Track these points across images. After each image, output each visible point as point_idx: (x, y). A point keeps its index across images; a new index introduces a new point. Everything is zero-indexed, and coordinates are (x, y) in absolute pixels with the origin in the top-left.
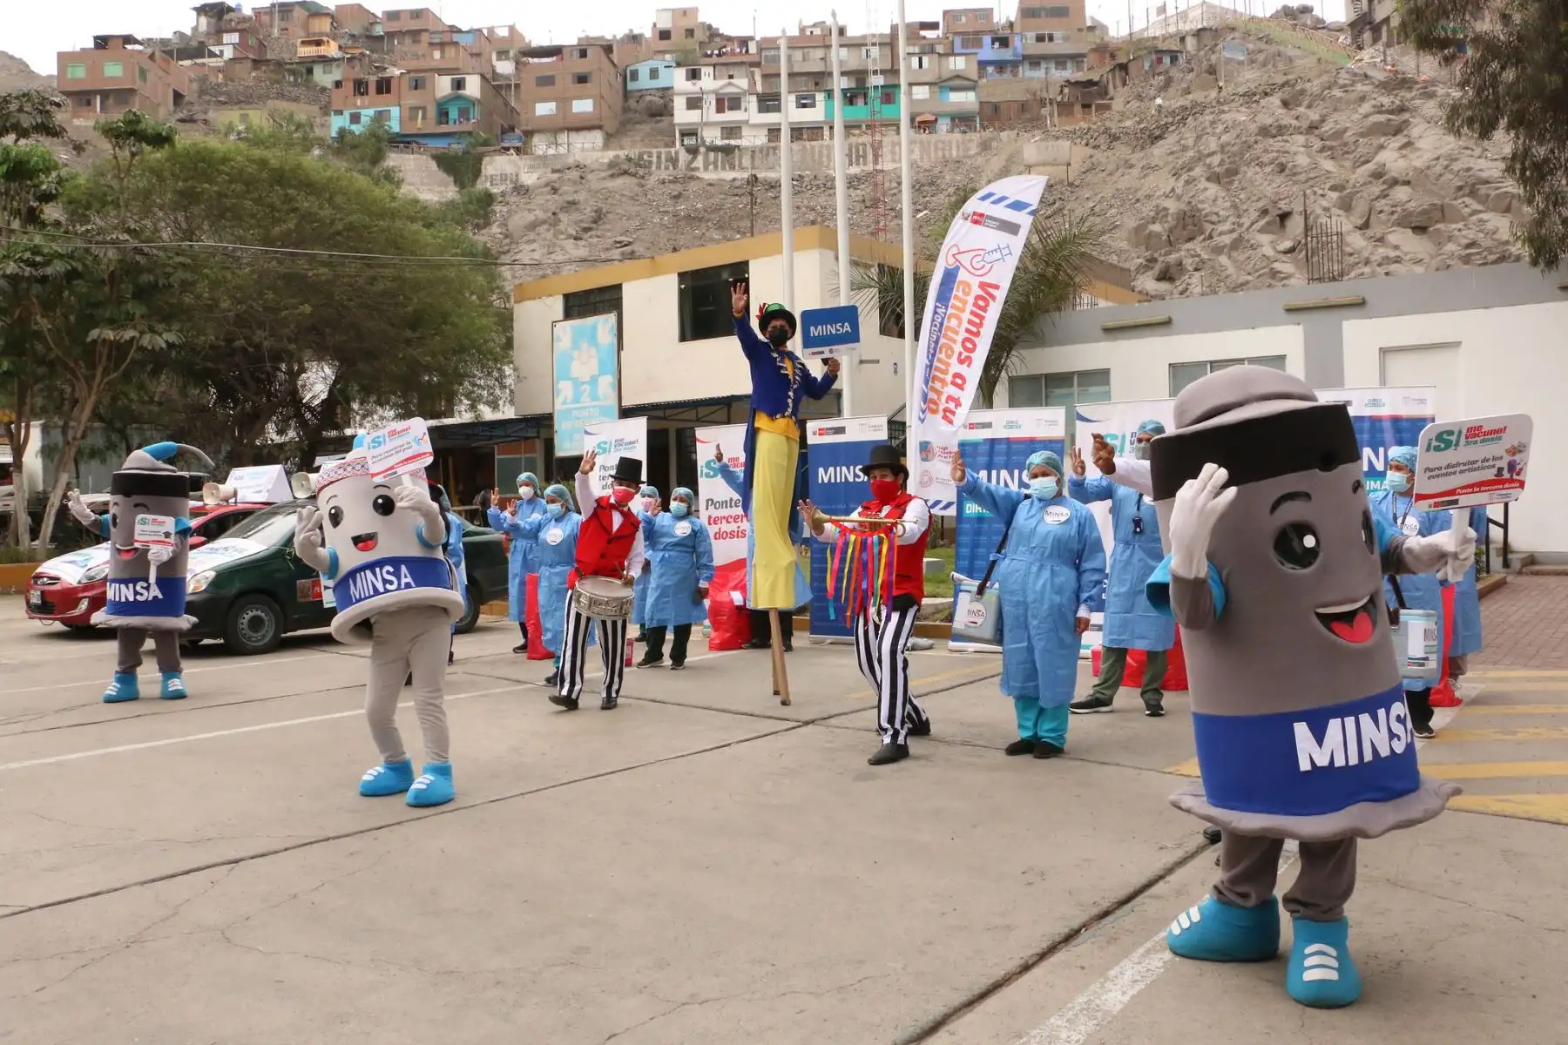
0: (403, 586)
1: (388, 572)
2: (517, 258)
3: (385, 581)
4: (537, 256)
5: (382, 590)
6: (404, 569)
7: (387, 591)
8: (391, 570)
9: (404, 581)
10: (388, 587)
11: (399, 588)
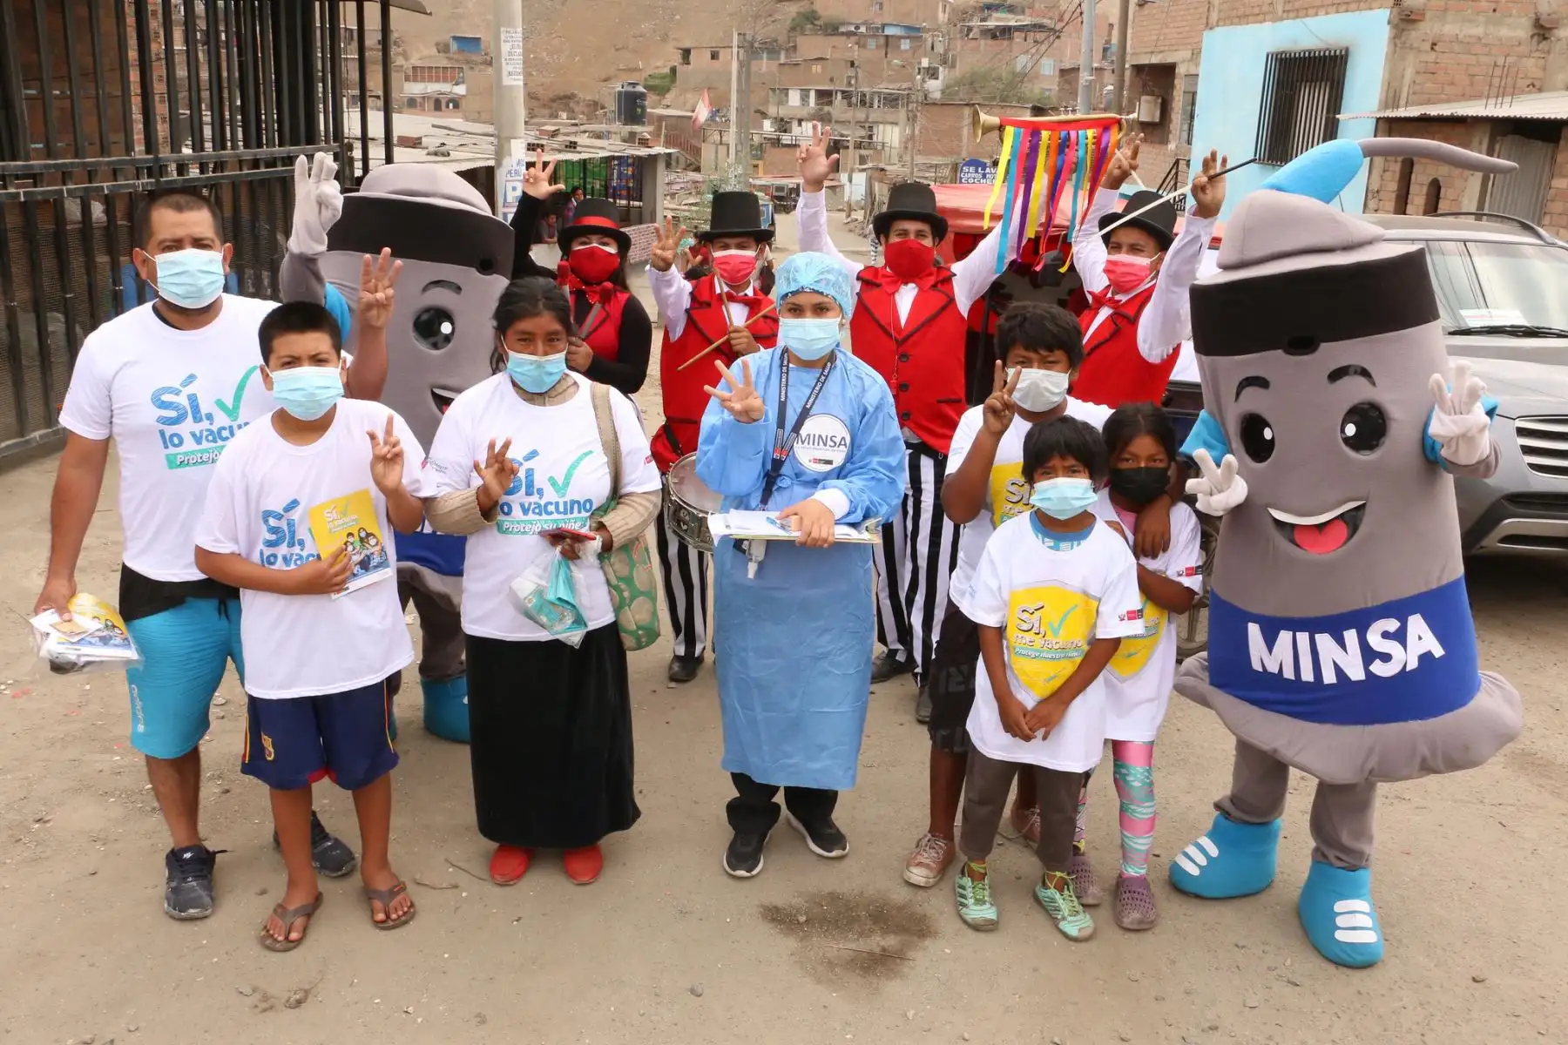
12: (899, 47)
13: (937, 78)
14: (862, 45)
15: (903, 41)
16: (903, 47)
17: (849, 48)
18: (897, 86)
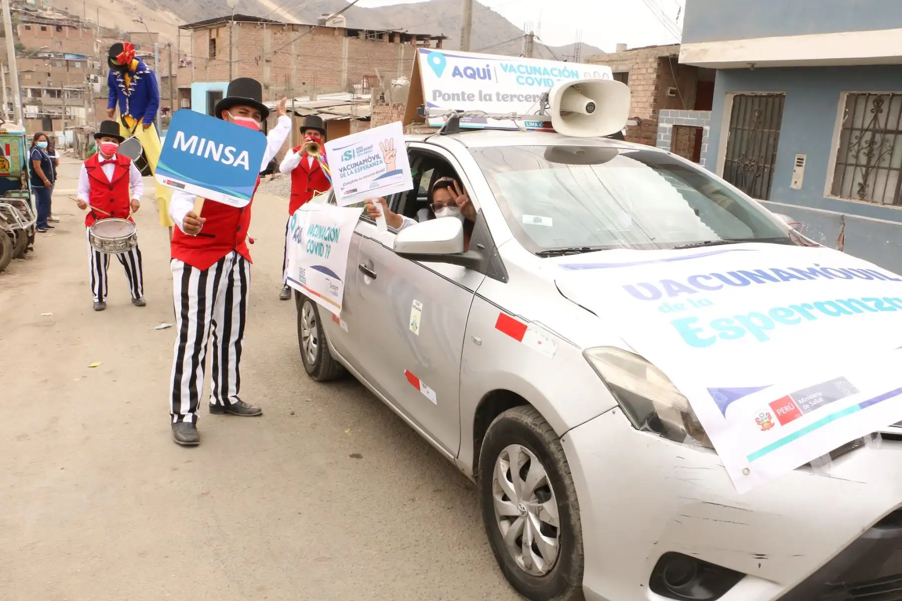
12: (74, 66)
13: (98, 82)
14: (54, 65)
15: (76, 63)
16: (77, 66)
17: (46, 66)
18: (75, 86)
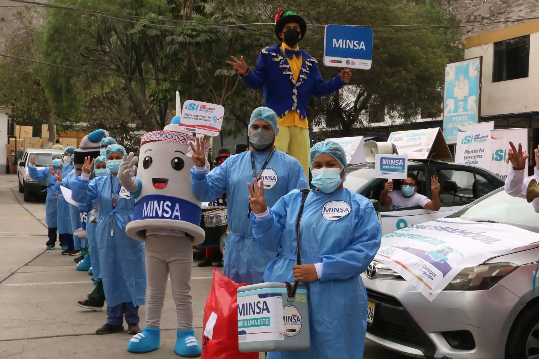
0: (173, 217)
1: (167, 206)
2: (510, 16)
3: (164, 211)
4: (522, 14)
5: (160, 215)
6: (177, 206)
7: (163, 217)
8: (170, 204)
9: (175, 213)
10: (165, 215)
11: (170, 218)
